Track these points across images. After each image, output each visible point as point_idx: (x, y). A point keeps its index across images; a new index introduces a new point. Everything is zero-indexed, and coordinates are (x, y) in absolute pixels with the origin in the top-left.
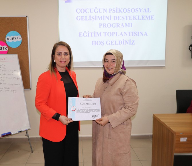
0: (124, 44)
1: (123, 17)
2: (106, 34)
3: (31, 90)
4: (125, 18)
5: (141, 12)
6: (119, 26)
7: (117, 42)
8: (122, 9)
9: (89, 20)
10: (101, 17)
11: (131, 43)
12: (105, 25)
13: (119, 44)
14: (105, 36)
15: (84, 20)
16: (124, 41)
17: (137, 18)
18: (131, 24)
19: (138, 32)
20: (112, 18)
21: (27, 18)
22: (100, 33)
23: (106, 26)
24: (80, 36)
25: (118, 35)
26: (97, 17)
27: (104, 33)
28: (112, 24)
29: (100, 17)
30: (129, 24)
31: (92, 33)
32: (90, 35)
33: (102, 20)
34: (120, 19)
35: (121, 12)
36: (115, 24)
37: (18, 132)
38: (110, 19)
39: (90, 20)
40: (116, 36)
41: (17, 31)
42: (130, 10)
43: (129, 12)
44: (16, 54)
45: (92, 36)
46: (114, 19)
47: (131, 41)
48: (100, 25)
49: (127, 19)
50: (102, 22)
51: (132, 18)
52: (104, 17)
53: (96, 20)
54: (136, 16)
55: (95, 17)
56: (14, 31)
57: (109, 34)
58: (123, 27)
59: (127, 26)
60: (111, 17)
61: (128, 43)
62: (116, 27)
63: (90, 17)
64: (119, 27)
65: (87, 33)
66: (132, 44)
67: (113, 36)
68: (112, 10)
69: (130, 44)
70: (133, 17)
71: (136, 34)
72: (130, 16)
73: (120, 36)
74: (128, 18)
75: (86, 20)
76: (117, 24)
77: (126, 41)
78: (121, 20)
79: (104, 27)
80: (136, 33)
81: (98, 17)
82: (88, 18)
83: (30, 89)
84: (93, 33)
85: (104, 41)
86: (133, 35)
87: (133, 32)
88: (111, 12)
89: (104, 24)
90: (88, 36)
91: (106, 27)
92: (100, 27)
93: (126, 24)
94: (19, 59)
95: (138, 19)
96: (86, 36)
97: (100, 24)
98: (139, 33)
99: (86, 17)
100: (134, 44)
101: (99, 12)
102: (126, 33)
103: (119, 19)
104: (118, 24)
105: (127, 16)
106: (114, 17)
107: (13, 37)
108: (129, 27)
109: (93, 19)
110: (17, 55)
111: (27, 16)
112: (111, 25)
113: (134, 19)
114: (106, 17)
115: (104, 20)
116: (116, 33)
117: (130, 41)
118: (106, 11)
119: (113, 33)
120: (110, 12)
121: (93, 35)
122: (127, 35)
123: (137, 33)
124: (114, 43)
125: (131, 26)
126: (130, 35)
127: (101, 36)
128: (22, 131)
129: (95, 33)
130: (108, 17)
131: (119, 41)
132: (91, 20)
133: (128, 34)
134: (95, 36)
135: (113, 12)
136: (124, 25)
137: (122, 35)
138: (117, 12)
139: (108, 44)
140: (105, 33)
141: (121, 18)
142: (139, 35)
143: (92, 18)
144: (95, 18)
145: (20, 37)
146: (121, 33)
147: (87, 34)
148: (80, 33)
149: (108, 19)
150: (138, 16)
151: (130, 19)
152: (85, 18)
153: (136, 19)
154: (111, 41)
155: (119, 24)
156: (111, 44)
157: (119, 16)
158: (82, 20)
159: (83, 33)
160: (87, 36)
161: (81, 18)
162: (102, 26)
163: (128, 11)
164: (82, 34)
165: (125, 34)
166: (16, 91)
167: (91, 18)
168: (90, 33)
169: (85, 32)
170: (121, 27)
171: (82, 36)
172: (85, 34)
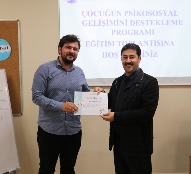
1: (143, 21)
3: (22, 116)
4: (145, 23)
5: (165, 15)
6: (137, 33)
8: (141, 11)
9: (99, 25)
10: (115, 21)
11: (153, 54)
12: (119, 31)
15: (92, 25)
17: (160, 22)
18: (153, 30)
19: (162, 41)
20: (129, 23)
21: (18, 22)
22: (113, 42)
23: (121, 33)
24: (87, 46)
26: (109, 22)
27: (118, 42)
28: (129, 31)
29: (113, 22)
30: (150, 30)
31: (102, 42)
32: (100, 44)
33: (115, 25)
34: (138, 24)
35: (140, 15)
36: (132, 30)
38: (126, 25)
39: (100, 25)
41: (5, 40)
42: (152, 13)
43: (150, 15)
45: (102, 46)
46: (131, 25)
47: (153, 53)
48: (113, 32)
49: (147, 25)
50: (116, 28)
51: (155, 23)
52: (118, 21)
53: (107, 25)
54: (160, 20)
55: (106, 21)
56: (1, 39)
58: (143, 34)
59: (148, 33)
60: (126, 21)
61: (149, 55)
62: (133, 34)
63: (100, 21)
64: (138, 34)
65: (96, 43)
66: (154, 56)
68: (129, 13)
69: (152, 56)
70: (155, 21)
71: (160, 44)
72: (151, 21)
74: (149, 23)
75: (95, 25)
76: (135, 30)
77: (146, 52)
78: (139, 25)
79: (117, 34)
80: (159, 42)
81: (111, 21)
82: (97, 23)
83: (21, 114)
84: (104, 42)
85: (117, 53)
86: (155, 45)
87: (155, 41)
88: (127, 15)
89: (117, 30)
90: (98, 46)
91: (120, 34)
92: (113, 34)
93: (146, 30)
94: (7, 75)
95: (162, 24)
96: (95, 45)
97: (113, 30)
98: (164, 42)
99: (95, 21)
100: (157, 56)
101: (111, 15)
102: (147, 42)
103: (137, 25)
104: (136, 31)
105: (147, 21)
106: (131, 21)
108: (150, 34)
109: (104, 24)
110: (4, 70)
111: (18, 20)
112: (127, 32)
113: (156, 24)
114: (121, 21)
115: (118, 25)
116: (134, 42)
117: (152, 53)
118: (120, 14)
120: (125, 15)
121: (104, 44)
122: (147, 44)
125: (153, 34)
126: (151, 45)
127: (113, 45)
128: (8, 172)
129: (106, 42)
130: (123, 22)
132: (101, 25)
133: (149, 43)
134: (106, 46)
135: (129, 16)
136: (144, 32)
138: (134, 15)
140: (119, 42)
141: (140, 23)
142: (163, 45)
143: (103, 22)
144: (106, 23)
145: (9, 47)
146: (140, 42)
147: (96, 44)
148: (87, 42)
149: (123, 24)
150: (162, 21)
151: (151, 25)
152: (93, 23)
153: (159, 24)
155: (138, 31)
157: (137, 21)
158: (89, 25)
159: (90, 42)
160: (96, 45)
161: (88, 23)
162: (115, 34)
163: (148, 14)
164: (90, 44)
165: (145, 44)
167: (101, 23)
168: (100, 42)
169: (93, 40)
170: (140, 34)
171: (89, 46)
172: (93, 43)
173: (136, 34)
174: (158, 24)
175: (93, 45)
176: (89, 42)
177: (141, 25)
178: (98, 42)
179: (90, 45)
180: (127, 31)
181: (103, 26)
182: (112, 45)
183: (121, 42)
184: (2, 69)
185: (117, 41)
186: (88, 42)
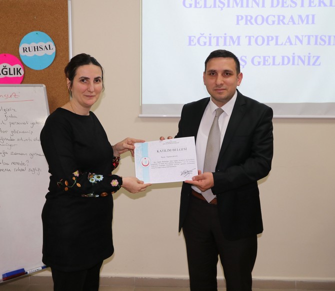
0: (293, 64)
2: (253, 40)
4: (299, 2)
6: (282, 21)
7: (278, 60)
9: (213, 6)
11: (312, 61)
12: (249, 18)
13: (283, 64)
14: (250, 44)
15: (201, 7)
16: (294, 57)
17: (327, 1)
18: (313, 16)
19: (330, 37)
20: (268, 3)
21: (69, 2)
22: (239, 38)
23: (253, 21)
24: (190, 44)
25: (279, 42)
26: (231, 1)
27: (248, 38)
28: (267, 18)
29: (238, 1)
30: (307, 16)
31: (218, 38)
33: (242, 6)
34: (285, 5)
36: (274, 16)
37: (41, 268)
38: (263, 6)
39: (215, 6)
40: (277, 44)
41: (46, 33)
44: (42, 83)
45: (218, 44)
46: (272, 6)
47: (311, 58)
48: (239, 19)
49: (302, 6)
51: (316, 2)
53: (229, 6)
56: (38, 32)
57: (260, 41)
58: (294, 23)
59: (303, 22)
61: (303, 62)
62: (276, 22)
64: (284, 23)
65: (208, 38)
66: (314, 64)
67: (268, 44)
69: (309, 64)
71: (325, 41)
73: (285, 44)
75: (205, 7)
76: (279, 16)
77: (299, 57)
78: (288, 7)
79: (246, 24)
80: (323, 37)
84: (221, 37)
85: (246, 57)
86: (316, 43)
87: (316, 37)
89: (246, 16)
91: (252, 23)
92: (238, 23)
93: (300, 16)
94: (48, 96)
95: (331, 5)
96: (205, 43)
97: (238, 17)
98: (332, 38)
100: (319, 65)
102: (301, 38)
103: (283, 6)
104: (281, 18)
107: (36, 45)
108: (307, 23)
109: (221, 5)
110: (44, 86)
112: (265, 20)
113: (320, 5)
115: (247, 6)
116: (277, 37)
117: (309, 57)
119: (268, 37)
122: (301, 42)
123: (327, 38)
124: (271, 61)
125: (313, 23)
126: (309, 43)
127: (239, 44)
129: (225, 38)
131: (283, 57)
132: (217, 6)
133: (305, 40)
136: (296, 19)
137: (291, 44)
139: (256, 63)
140: (250, 37)
141: (289, 2)
142: (332, 43)
143: (220, 2)
144: (226, 2)
145: (53, 46)
146: (289, 38)
147: (207, 40)
148: (190, 37)
149: (258, 5)
151: (310, 6)
152: (202, 3)
153: (325, 5)
154: (264, 57)
155: (284, 17)
156: (264, 64)
158: (196, 7)
159: (197, 37)
160: (208, 44)
161: (193, 2)
162: (242, 22)
164: (196, 41)
166: (39, 169)
167: (218, 3)
168: (214, 37)
169: (201, 34)
170: (288, 24)
171: (195, 45)
172: (202, 40)
173: (281, 23)
174: (322, 5)
175: (202, 43)
176: (195, 37)
177: (291, 6)
178: (210, 38)
179: (197, 44)
180: (265, 18)
181: (220, 9)
182: (236, 43)
183: (252, 38)
184: (40, 85)
185: (246, 37)
186: (192, 38)
